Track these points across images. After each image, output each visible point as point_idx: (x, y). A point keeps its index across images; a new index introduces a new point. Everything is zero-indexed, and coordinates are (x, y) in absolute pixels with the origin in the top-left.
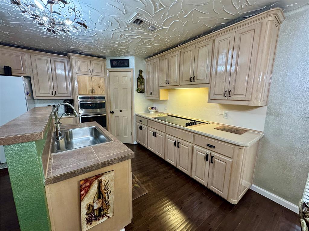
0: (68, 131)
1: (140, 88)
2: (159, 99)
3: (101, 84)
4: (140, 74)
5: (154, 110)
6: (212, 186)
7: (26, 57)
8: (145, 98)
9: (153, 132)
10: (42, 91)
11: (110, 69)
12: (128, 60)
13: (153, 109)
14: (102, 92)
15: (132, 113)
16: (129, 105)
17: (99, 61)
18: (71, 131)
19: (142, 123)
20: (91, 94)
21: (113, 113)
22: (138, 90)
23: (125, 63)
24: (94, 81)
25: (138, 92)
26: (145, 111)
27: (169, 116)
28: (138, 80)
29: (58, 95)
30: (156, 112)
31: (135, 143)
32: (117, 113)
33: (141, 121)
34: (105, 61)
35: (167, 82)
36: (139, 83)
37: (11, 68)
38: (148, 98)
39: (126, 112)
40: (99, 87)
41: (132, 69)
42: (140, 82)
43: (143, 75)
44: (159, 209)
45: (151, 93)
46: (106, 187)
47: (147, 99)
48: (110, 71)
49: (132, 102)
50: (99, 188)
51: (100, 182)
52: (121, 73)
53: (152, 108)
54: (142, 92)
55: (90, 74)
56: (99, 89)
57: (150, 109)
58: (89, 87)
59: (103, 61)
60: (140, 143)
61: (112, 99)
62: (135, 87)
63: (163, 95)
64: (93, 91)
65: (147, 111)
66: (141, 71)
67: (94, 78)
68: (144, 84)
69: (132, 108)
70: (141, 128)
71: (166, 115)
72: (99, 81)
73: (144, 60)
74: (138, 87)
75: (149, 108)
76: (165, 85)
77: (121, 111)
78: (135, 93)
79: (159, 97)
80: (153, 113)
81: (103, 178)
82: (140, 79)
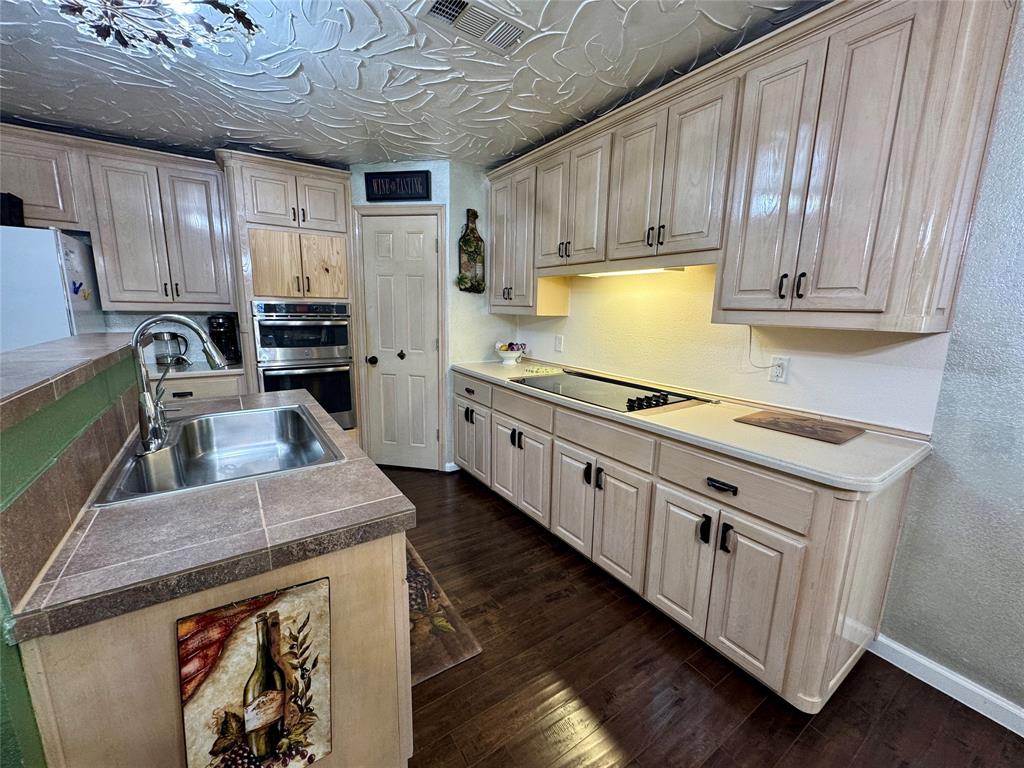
0: (195, 421)
1: (468, 274)
2: (533, 314)
3: (335, 260)
4: (467, 225)
5: (516, 354)
6: (722, 638)
7: (74, 161)
8: (485, 311)
9: (510, 432)
10: (130, 284)
11: (364, 207)
12: (426, 175)
13: (512, 349)
14: (336, 290)
15: (440, 362)
16: (431, 336)
17: (328, 180)
18: (207, 421)
19: (472, 397)
20: (297, 294)
21: (373, 361)
22: (460, 281)
23: (415, 187)
24: (309, 248)
25: (461, 290)
26: (486, 358)
27: (569, 373)
28: (460, 247)
29: (184, 297)
30: (525, 360)
31: (450, 467)
32: (388, 361)
33: (469, 391)
34: (348, 179)
35: (564, 249)
36: (465, 258)
37: (20, 202)
38: (495, 310)
39: (420, 362)
40: (327, 270)
41: (442, 207)
42: (469, 254)
43: (481, 227)
44: (519, 720)
45: (507, 294)
46: (298, 644)
47: (494, 314)
48: (364, 213)
49: (440, 324)
50: (267, 649)
51: (270, 627)
52: (401, 220)
53: (511, 347)
54: (476, 288)
55: (296, 224)
56: (326, 279)
57: (504, 348)
58: (290, 272)
59: (339, 181)
60: (466, 468)
61: (371, 313)
62: (452, 272)
63: (547, 299)
64: (304, 283)
65: (494, 357)
66: (472, 215)
67: (308, 240)
68: (483, 262)
69: (439, 345)
70: (469, 415)
71: (557, 371)
72: (327, 248)
73: (483, 175)
74: (460, 272)
75: (499, 345)
76: (557, 260)
77: (402, 356)
78: (452, 292)
79: (533, 307)
80: (513, 362)
81: (282, 608)
82: (470, 244)
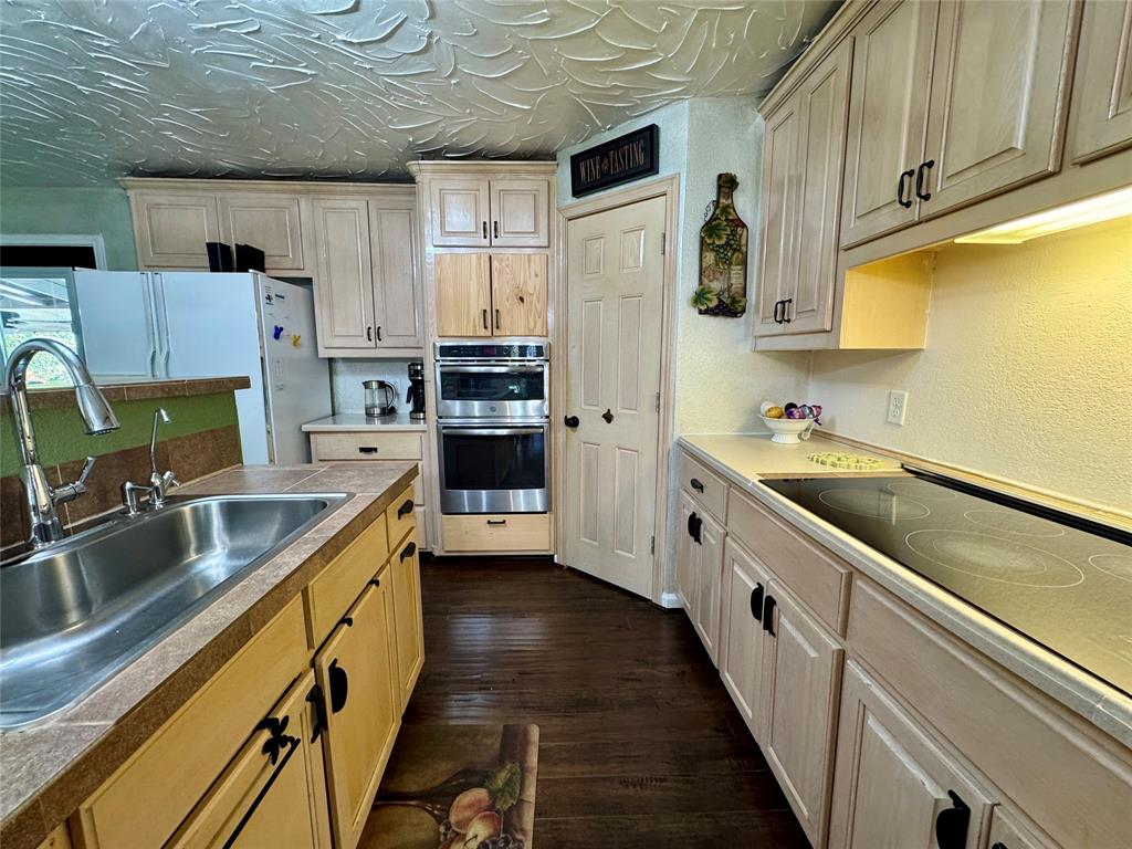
1: (714, 285)
2: (831, 346)
3: (533, 286)
4: (717, 203)
5: (800, 425)
7: (302, 207)
8: (745, 349)
9: (754, 586)
10: (339, 330)
11: (571, 207)
12: (652, 133)
13: (790, 415)
14: (532, 326)
15: (661, 431)
16: (650, 388)
19: (700, 496)
20: (483, 332)
22: (699, 298)
23: (634, 157)
24: (500, 272)
25: (701, 312)
26: (744, 428)
27: (919, 474)
28: (702, 239)
29: (386, 342)
32: (591, 424)
33: (696, 485)
34: (554, 172)
36: (710, 257)
38: (764, 344)
39: (634, 427)
40: (522, 299)
41: (675, 180)
42: (716, 249)
43: (744, 204)
45: (782, 313)
47: (762, 352)
49: (664, 372)
53: (789, 411)
54: (728, 307)
55: (486, 242)
56: (521, 310)
57: (774, 413)
58: (478, 303)
62: (687, 282)
64: (495, 318)
65: (756, 430)
66: (727, 184)
67: (500, 261)
68: (744, 263)
69: (661, 403)
70: (695, 525)
72: (522, 270)
73: (751, 111)
74: (701, 283)
75: (765, 407)
77: (608, 417)
78: (686, 317)
79: (833, 330)
80: (792, 440)
82: (720, 232)
